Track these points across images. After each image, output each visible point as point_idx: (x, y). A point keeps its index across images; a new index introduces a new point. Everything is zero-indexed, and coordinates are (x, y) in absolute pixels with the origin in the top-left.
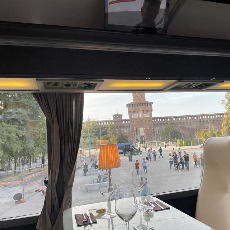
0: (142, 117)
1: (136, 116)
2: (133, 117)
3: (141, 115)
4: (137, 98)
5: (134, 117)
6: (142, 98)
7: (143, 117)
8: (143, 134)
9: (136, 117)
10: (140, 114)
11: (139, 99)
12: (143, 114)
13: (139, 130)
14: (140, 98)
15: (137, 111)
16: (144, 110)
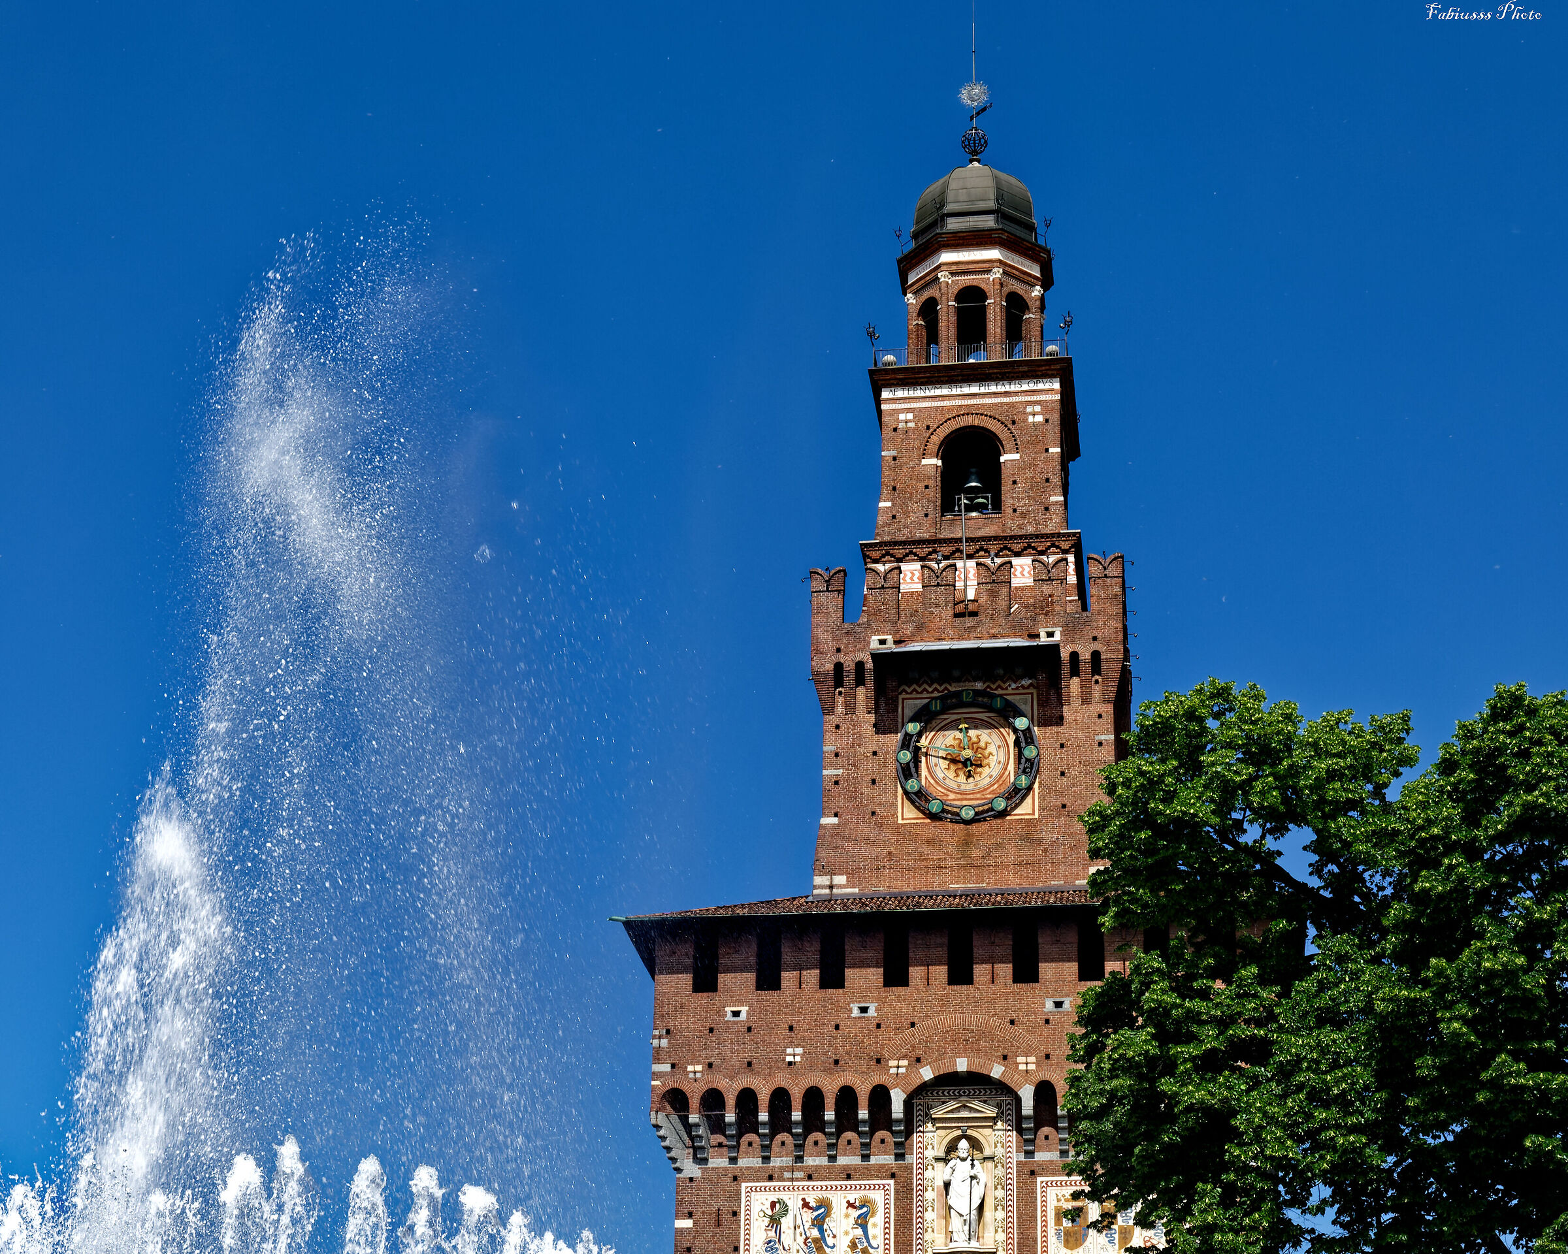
1: (841, 1225)
3: (963, 1204)
7: (1027, 1246)
11: (947, 812)
12: (1023, 1169)
14: (984, 812)
15: (880, 1096)
16: (1044, 1091)
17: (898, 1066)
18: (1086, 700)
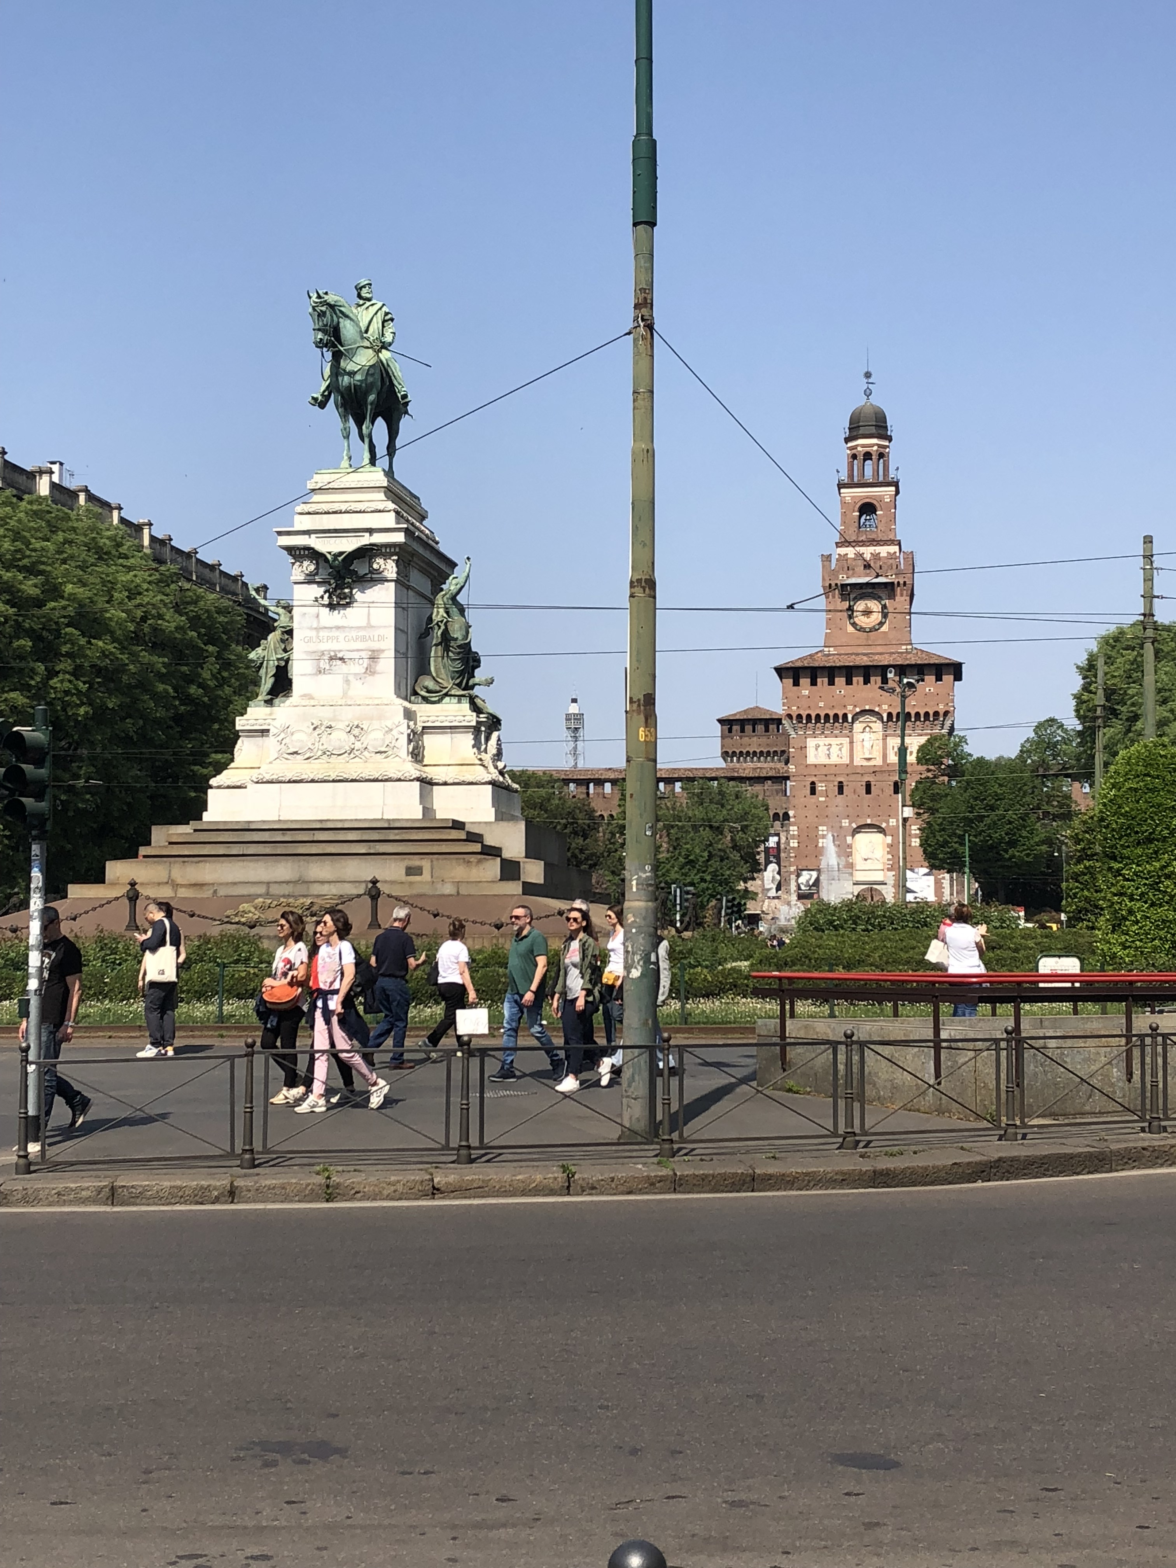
0: (879, 762)
1: (834, 750)
2: (811, 759)
3: (867, 745)
4: (854, 625)
5: (823, 760)
6: (885, 628)
7: (885, 756)
8: (878, 877)
9: (834, 760)
10: (866, 736)
11: (861, 629)
12: (885, 737)
13: (850, 846)
14: (873, 629)
15: (845, 716)
16: (890, 715)
17: (850, 708)
18: (902, 595)
